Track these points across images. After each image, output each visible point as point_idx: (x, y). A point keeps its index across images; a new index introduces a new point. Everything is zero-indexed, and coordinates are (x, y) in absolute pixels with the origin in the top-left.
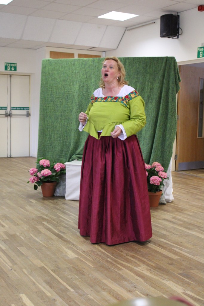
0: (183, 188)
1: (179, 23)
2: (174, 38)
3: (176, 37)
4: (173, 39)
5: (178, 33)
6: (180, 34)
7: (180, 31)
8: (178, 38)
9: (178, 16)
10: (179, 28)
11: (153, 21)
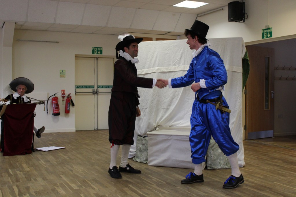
0: (253, 154)
1: (244, 9)
2: (241, 21)
3: (242, 21)
4: (239, 23)
5: (244, 17)
6: (246, 18)
7: (246, 15)
8: (244, 21)
9: (244, 3)
10: (245, 13)
11: (222, 8)
